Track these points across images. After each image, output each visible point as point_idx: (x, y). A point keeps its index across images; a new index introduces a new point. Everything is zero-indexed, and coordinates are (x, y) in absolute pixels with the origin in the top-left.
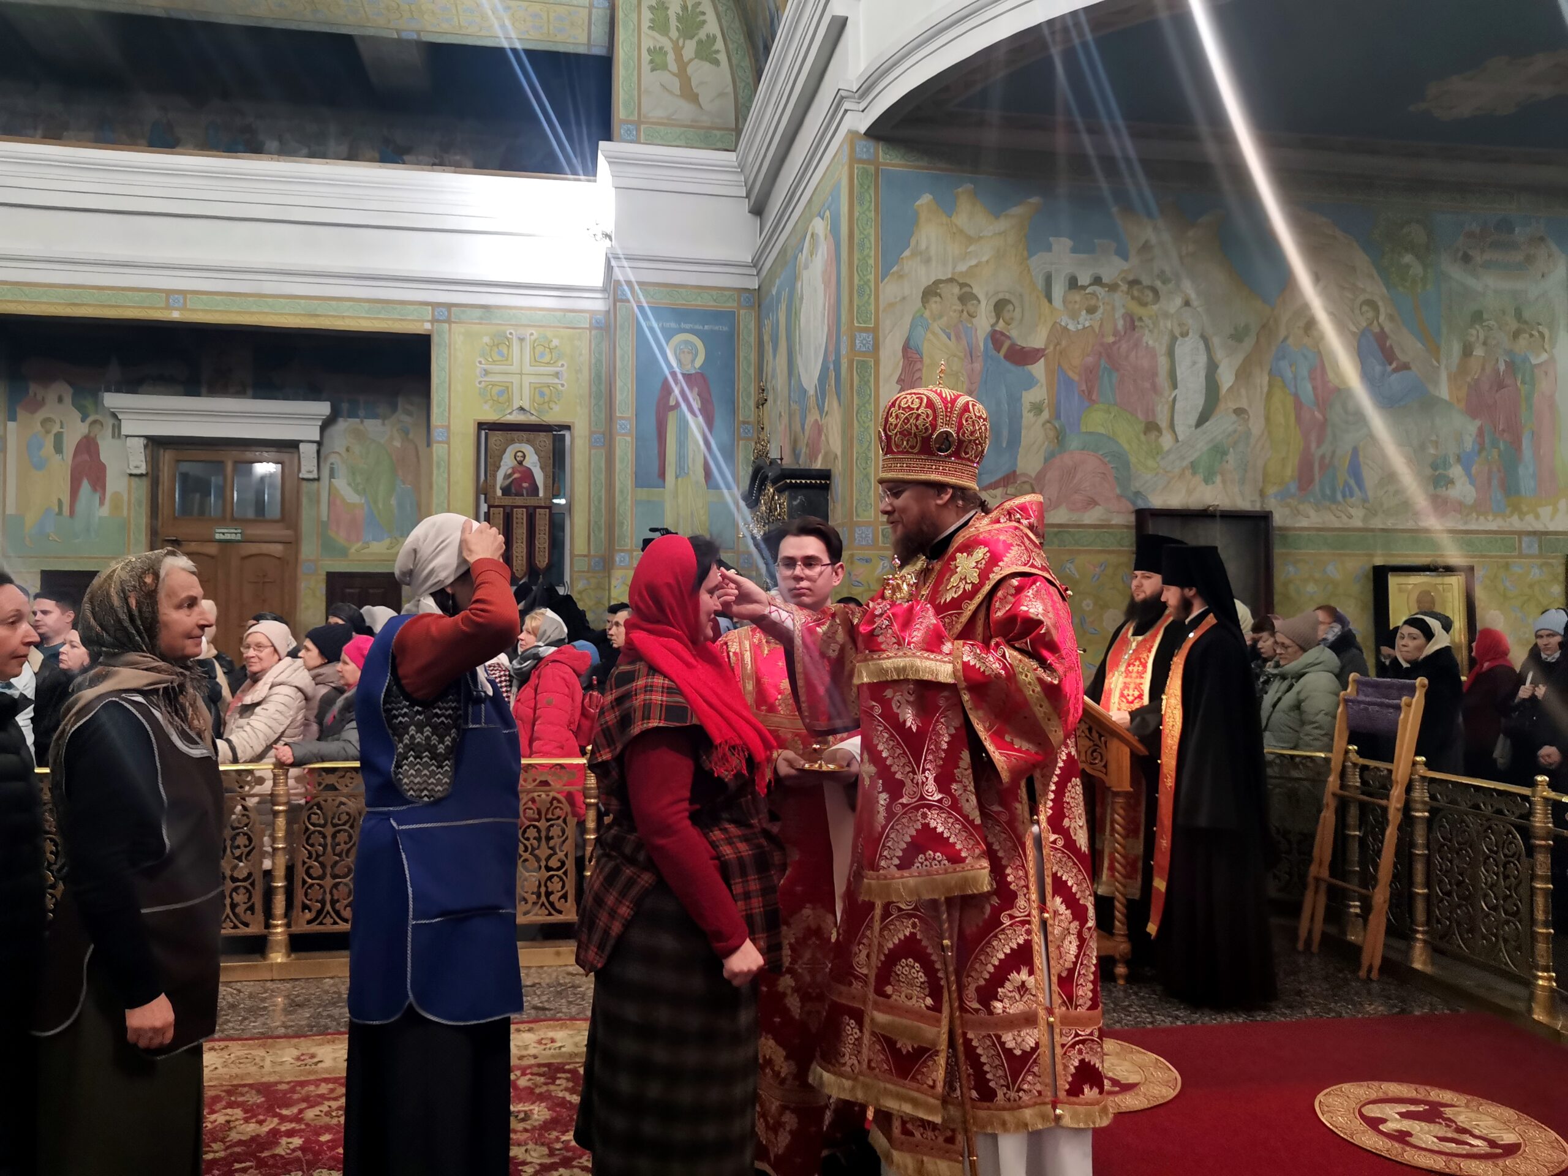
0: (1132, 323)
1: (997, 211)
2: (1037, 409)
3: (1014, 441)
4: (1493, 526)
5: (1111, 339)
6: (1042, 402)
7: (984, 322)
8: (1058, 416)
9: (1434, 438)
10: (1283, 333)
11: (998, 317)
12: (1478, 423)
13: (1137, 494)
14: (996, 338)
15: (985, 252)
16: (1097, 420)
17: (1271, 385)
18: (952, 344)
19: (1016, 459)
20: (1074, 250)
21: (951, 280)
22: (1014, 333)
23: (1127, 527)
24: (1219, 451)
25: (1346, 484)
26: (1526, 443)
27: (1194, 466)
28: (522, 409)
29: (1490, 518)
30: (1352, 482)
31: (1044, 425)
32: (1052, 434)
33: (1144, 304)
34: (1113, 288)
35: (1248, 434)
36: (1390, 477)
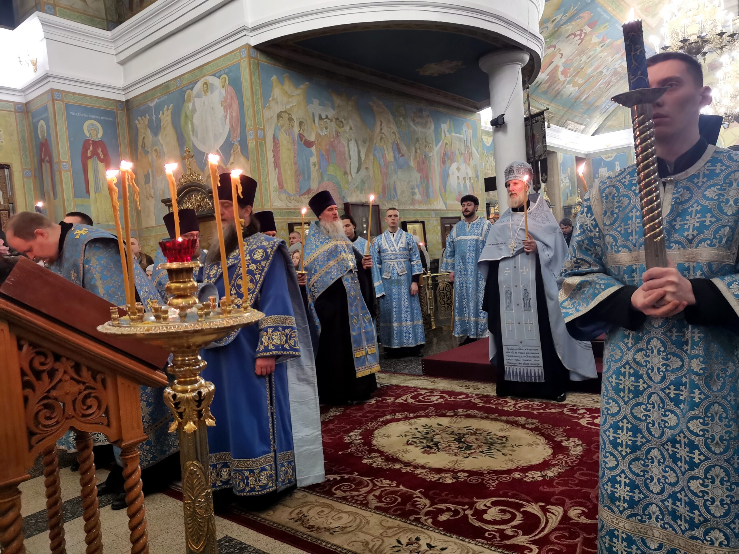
0: (337, 133)
1: (297, 86)
2: (314, 164)
3: (309, 178)
4: (425, 208)
5: (332, 140)
7: (296, 130)
8: (320, 168)
9: (411, 179)
10: (375, 141)
11: (300, 128)
12: (420, 175)
13: (344, 197)
14: (301, 136)
15: (294, 101)
16: (331, 170)
17: (374, 160)
18: (288, 137)
19: (310, 184)
20: (320, 105)
21: (285, 112)
22: (305, 135)
24: (363, 182)
27: (357, 187)
29: (425, 205)
30: (394, 194)
31: (317, 171)
32: (319, 174)
33: (340, 127)
34: (331, 120)
35: (369, 177)
36: (403, 192)
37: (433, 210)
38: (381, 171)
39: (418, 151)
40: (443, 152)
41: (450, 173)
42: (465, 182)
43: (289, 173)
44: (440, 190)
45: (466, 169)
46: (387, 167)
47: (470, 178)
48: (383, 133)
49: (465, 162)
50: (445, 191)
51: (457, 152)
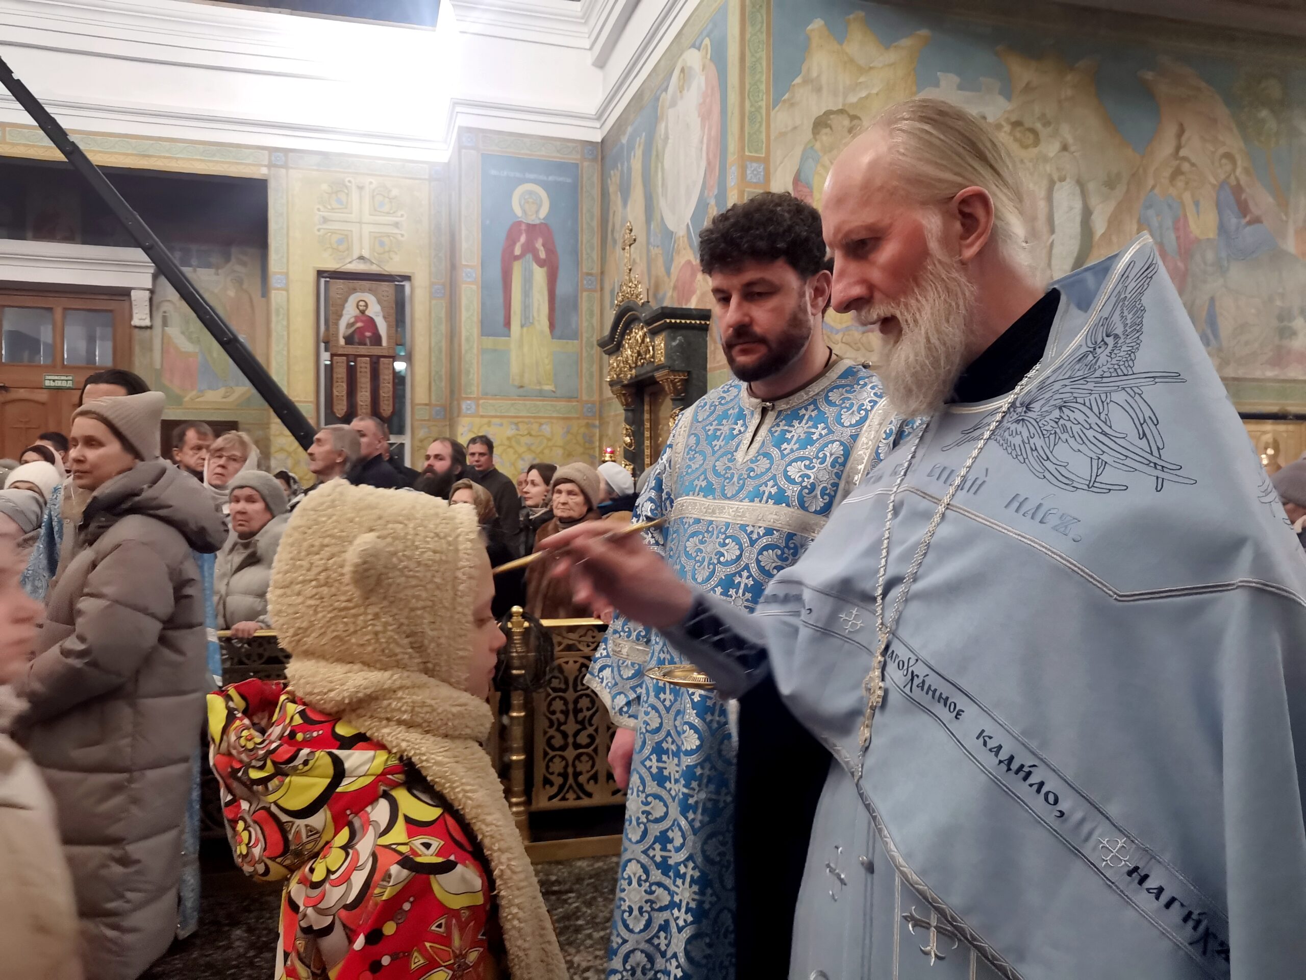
1: (887, 41)
9: (1281, 291)
10: (1151, 182)
15: (875, 83)
20: (961, 87)
21: (841, 112)
28: (361, 258)
30: (1209, 332)
33: (1026, 147)
36: (1242, 328)
48: (1185, 159)
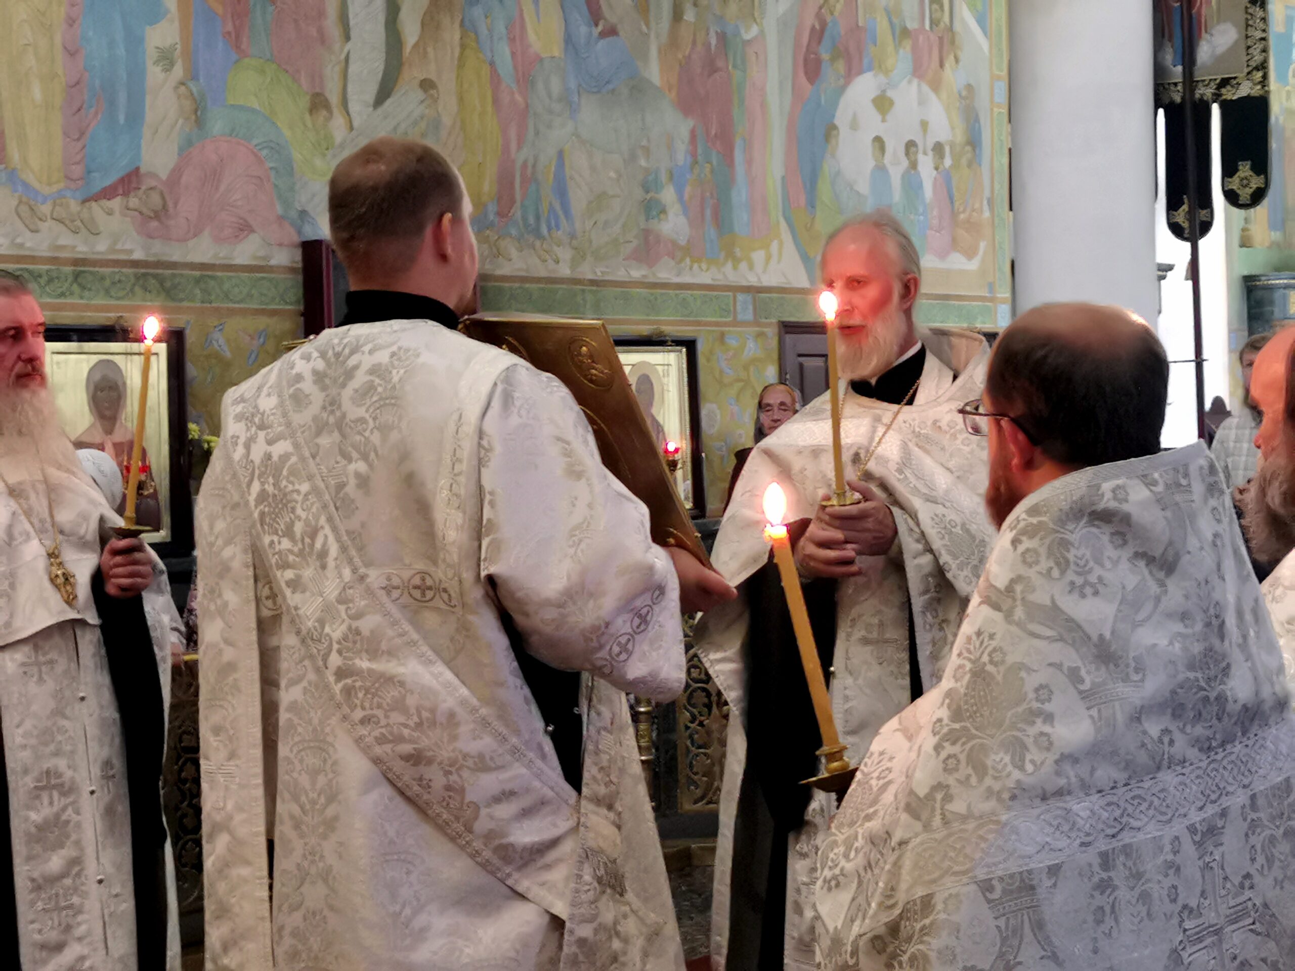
2: (166, 59)
3: (135, 117)
4: (705, 277)
6: (173, 47)
8: (195, 78)
9: (644, 143)
12: (690, 123)
17: (463, 47)
19: (139, 147)
23: (292, 270)
25: (551, 209)
26: (739, 156)
29: (704, 266)
30: (557, 207)
31: (176, 88)
32: (188, 104)
36: (599, 200)
37: (748, 289)
38: (496, 101)
39: (689, 15)
40: (810, 20)
41: (841, 119)
42: (914, 165)
43: (37, 93)
44: (786, 197)
45: (922, 102)
46: (526, 80)
47: (938, 149)
49: (918, 71)
50: (812, 204)
51: (882, 25)
